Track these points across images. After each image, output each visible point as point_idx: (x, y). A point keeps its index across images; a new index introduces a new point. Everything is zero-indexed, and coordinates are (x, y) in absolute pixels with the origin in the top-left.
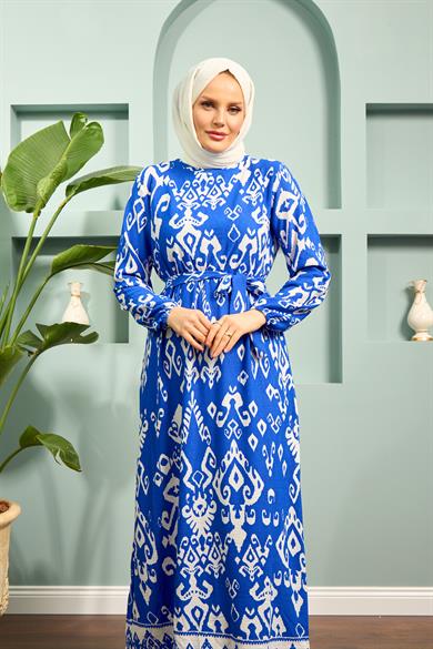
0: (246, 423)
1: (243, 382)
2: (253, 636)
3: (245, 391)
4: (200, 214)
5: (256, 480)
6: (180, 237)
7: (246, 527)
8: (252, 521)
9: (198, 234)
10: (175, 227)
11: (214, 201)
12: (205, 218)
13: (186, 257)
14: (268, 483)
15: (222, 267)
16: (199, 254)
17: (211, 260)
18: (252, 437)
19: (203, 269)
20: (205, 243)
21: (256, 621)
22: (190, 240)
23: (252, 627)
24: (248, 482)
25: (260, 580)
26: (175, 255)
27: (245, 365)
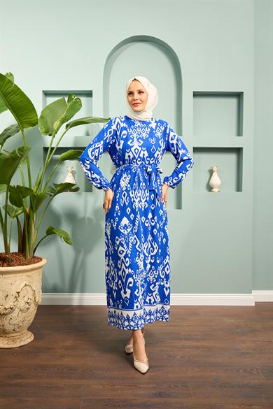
0: (153, 224)
1: (153, 208)
2: (150, 303)
3: (153, 212)
4: (140, 140)
5: (156, 246)
6: (133, 149)
7: (150, 263)
8: (153, 261)
9: (140, 149)
10: (131, 145)
11: (144, 135)
12: (142, 142)
13: (134, 158)
14: (160, 247)
15: (147, 163)
16: (139, 157)
17: (143, 160)
18: (155, 230)
19: (139, 163)
20: (142, 152)
21: (152, 298)
22: (136, 151)
23: (150, 300)
24: (152, 246)
25: (155, 283)
26: (129, 156)
27: (154, 202)
